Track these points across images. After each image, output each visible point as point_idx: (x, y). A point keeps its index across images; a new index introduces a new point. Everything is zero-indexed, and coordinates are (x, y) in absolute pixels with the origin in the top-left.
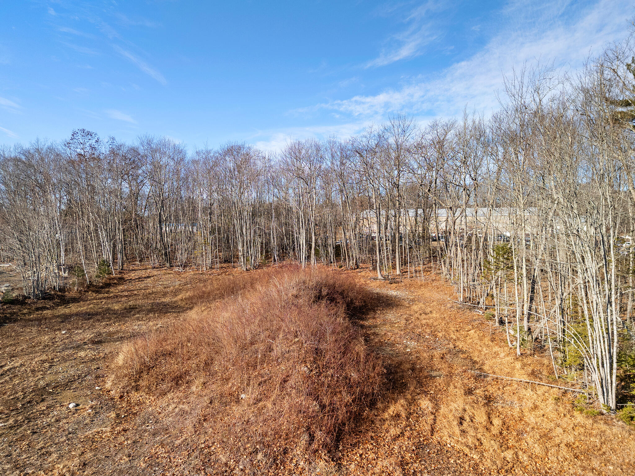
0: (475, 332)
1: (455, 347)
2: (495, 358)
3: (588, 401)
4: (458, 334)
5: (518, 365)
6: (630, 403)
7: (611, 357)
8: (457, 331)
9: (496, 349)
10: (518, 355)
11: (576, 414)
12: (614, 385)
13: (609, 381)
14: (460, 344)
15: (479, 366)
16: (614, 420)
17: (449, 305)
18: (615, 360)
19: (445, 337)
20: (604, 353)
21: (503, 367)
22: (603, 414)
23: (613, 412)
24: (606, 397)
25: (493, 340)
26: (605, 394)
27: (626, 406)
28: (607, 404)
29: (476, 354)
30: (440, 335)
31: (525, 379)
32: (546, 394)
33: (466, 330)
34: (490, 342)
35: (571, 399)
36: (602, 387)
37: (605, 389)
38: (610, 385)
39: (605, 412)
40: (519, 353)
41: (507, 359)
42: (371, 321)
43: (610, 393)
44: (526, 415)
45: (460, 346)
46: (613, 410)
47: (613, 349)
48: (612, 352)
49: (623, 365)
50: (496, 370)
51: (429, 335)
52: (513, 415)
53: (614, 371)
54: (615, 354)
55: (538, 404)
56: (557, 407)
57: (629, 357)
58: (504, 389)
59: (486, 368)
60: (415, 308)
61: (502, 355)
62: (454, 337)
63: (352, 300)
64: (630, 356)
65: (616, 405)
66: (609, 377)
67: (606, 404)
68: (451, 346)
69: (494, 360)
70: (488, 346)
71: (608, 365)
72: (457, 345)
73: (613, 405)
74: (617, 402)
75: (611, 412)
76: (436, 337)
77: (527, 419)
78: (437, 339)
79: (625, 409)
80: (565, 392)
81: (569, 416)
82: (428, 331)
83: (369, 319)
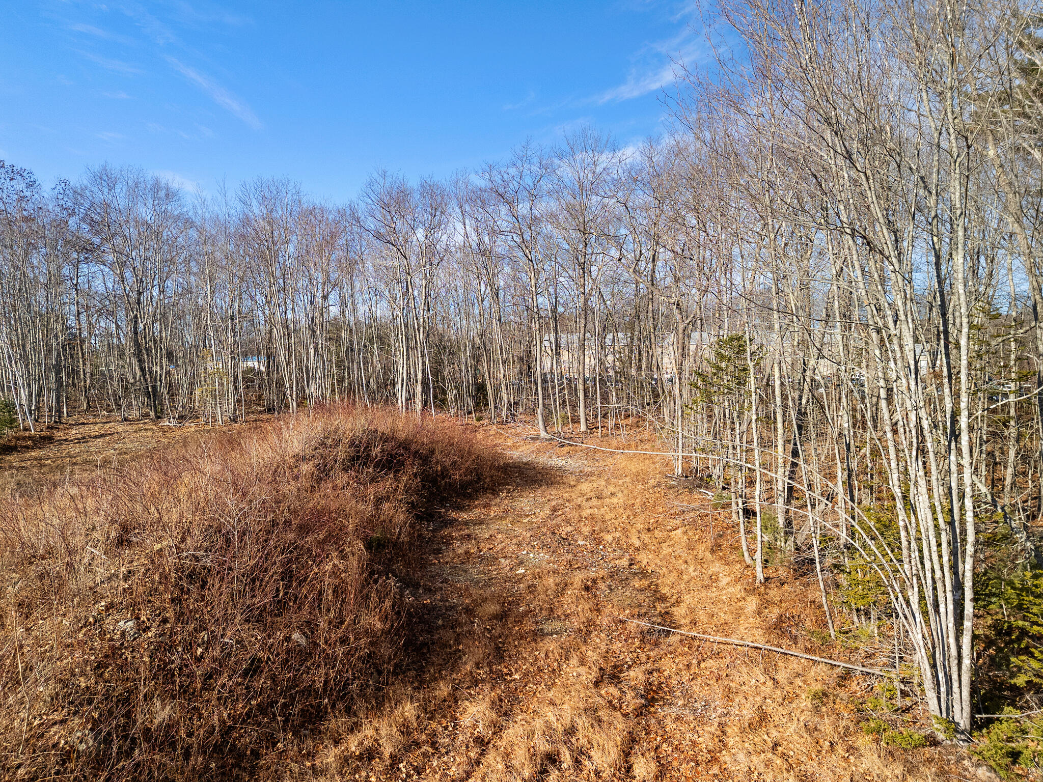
0: (685, 532)
1: (631, 565)
2: (707, 587)
3: (899, 702)
4: (646, 537)
5: (752, 604)
6: (1010, 708)
7: (958, 587)
8: (649, 530)
9: (717, 567)
10: (758, 581)
11: (863, 741)
12: (966, 662)
13: (954, 652)
14: (644, 558)
15: (667, 607)
16: (966, 762)
17: (652, 482)
18: (969, 594)
19: (618, 543)
20: (938, 574)
21: (716, 610)
22: (935, 743)
23: (963, 737)
24: (943, 696)
25: (716, 548)
26: (943, 689)
27: (998, 719)
28: (948, 714)
29: (672, 578)
30: (609, 538)
31: (758, 638)
32: (798, 682)
33: (669, 528)
34: (708, 554)
35: (858, 694)
36: (934, 666)
37: (941, 675)
38: (954, 663)
39: (941, 736)
40: (760, 576)
41: (731, 590)
42: (477, 511)
43: (955, 685)
44: (731, 743)
45: (644, 563)
46: (962, 733)
47: (964, 562)
48: (960, 573)
49: (992, 606)
50: (702, 616)
51: (586, 538)
52: (694, 744)
53: (967, 624)
54: (969, 575)
55: (769, 710)
56: (816, 719)
57: (1008, 585)
58: (702, 665)
59: (679, 612)
60: (585, 487)
61: (724, 581)
62: (637, 543)
63: (444, 469)
64: (1011, 584)
65: (972, 717)
66: (952, 641)
67: (944, 715)
68: (625, 562)
69: (704, 593)
70: (701, 562)
71: (951, 607)
72: (638, 558)
73: (962, 717)
74: (975, 708)
75: (958, 736)
76: (600, 544)
77: (728, 759)
78: (601, 547)
79: (996, 728)
80: (847, 676)
81: (840, 750)
82: (586, 530)
83: (476, 507)
